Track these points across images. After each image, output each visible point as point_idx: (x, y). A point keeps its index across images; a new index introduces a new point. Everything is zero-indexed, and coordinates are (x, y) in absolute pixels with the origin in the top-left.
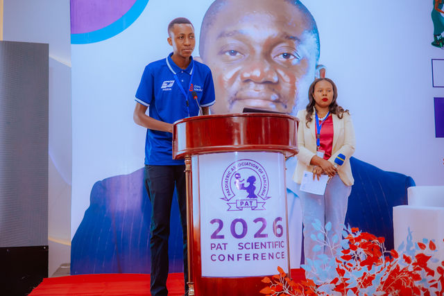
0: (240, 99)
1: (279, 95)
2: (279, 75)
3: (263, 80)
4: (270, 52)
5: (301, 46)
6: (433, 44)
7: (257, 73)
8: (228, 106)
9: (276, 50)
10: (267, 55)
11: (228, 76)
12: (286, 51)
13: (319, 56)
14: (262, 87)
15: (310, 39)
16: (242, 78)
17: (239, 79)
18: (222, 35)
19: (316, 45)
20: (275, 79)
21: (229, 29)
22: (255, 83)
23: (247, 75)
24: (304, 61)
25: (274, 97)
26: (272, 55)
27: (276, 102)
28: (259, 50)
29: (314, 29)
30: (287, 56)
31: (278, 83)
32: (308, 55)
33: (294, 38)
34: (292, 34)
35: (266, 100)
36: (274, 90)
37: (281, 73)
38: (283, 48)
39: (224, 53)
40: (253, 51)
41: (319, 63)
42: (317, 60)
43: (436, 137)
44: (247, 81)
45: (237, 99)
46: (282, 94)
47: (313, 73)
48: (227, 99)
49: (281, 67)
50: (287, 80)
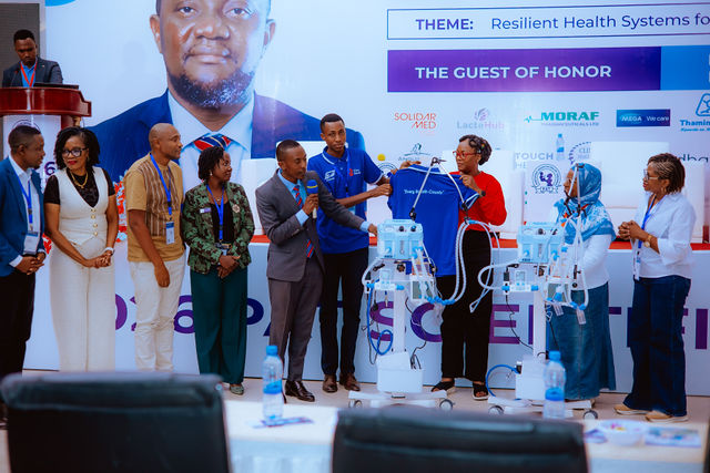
0: (193, 55)
1: (230, 50)
2: (230, 32)
3: (214, 36)
4: (222, 8)
7: (209, 29)
8: (182, 62)
9: (227, 5)
10: (219, 11)
11: (183, 32)
12: (237, 6)
13: (269, 10)
14: (214, 43)
16: (195, 34)
17: (192, 35)
20: (227, 35)
22: (208, 39)
23: (200, 31)
24: (255, 16)
25: (226, 52)
26: (224, 11)
27: (227, 57)
30: (238, 11)
31: (229, 38)
32: (258, 9)
35: (217, 55)
36: (225, 46)
37: (232, 28)
38: (234, 3)
39: (178, 9)
40: (206, 7)
41: (270, 18)
42: (268, 14)
43: (389, 91)
44: (200, 37)
45: (190, 54)
46: (233, 50)
47: (263, 28)
48: (181, 55)
49: (233, 22)
50: (237, 35)
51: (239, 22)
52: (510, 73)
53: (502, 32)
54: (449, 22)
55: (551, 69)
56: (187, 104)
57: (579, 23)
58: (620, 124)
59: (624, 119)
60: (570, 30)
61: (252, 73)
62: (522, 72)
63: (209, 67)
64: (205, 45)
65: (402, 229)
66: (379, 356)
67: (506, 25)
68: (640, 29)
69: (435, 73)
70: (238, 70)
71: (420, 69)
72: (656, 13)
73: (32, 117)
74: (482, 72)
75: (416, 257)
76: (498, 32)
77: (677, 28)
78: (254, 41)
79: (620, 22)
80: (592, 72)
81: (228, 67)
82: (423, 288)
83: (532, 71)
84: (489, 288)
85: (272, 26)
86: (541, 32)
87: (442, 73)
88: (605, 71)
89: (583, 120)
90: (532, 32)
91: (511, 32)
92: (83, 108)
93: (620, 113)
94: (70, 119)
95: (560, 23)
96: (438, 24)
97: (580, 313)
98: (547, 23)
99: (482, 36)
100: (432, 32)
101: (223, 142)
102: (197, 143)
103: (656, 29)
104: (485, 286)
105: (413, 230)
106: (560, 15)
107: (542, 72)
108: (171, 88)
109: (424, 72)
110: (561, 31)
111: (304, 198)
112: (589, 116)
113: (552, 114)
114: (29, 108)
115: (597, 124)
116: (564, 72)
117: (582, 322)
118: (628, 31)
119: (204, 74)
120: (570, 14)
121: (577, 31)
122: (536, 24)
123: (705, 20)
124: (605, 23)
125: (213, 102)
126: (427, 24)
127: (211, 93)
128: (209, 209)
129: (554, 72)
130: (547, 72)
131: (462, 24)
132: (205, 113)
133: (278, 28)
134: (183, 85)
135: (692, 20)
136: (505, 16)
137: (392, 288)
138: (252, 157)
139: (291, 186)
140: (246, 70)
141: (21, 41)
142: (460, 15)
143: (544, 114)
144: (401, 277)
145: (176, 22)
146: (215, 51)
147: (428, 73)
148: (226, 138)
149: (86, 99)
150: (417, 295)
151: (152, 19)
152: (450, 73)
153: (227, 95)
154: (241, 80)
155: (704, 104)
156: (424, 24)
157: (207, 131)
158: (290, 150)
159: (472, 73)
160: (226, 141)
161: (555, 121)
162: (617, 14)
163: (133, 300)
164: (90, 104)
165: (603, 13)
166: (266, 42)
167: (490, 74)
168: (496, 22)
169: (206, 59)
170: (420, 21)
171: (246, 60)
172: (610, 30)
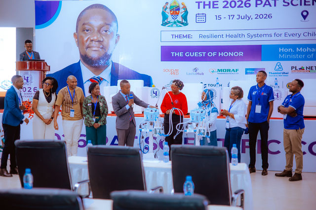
5: (111, 28)
6: (162, 25)
7: (95, 38)
8: (85, 50)
9: (102, 29)
10: (99, 31)
11: (86, 39)
12: (106, 30)
13: (117, 31)
14: (97, 43)
15: (114, 24)
17: (89, 40)
18: (84, 24)
19: (116, 27)
20: (102, 40)
21: (86, 22)
23: (92, 39)
24: (112, 33)
25: (101, 46)
26: (101, 31)
27: (102, 48)
28: (96, 29)
29: (116, 21)
30: (106, 31)
33: (109, 25)
34: (108, 23)
36: (101, 44)
37: (104, 37)
38: (105, 28)
39: (84, 31)
40: (94, 30)
41: (118, 34)
43: (161, 61)
44: (92, 41)
45: (88, 47)
46: (104, 45)
47: (115, 37)
48: (85, 47)
49: (104, 35)
50: (106, 40)
51: (106, 35)
52: (206, 55)
53: (203, 39)
54: (183, 35)
55: (221, 53)
56: (87, 65)
57: (231, 36)
58: (246, 73)
59: (248, 71)
60: (228, 39)
61: (111, 54)
62: (210, 54)
63: (95, 52)
64: (94, 44)
65: (152, 111)
66: (144, 154)
67: (204, 37)
68: (254, 39)
69: (178, 54)
70: (106, 53)
71: (173, 53)
72: (260, 32)
73: (29, 71)
74: (196, 54)
75: (156, 120)
76: (201, 39)
77: (267, 38)
78: (112, 43)
79: (246, 36)
80: (236, 54)
81: (102, 52)
82: (158, 131)
83: (214, 54)
84: (180, 131)
85: (118, 36)
86: (217, 39)
87: (181, 54)
88: (241, 54)
89: (233, 72)
90: (214, 39)
91: (206, 39)
92: (47, 68)
93: (247, 69)
94: (43, 72)
95: (224, 36)
96: (179, 37)
97: (208, 139)
98: (219, 36)
99: (195, 41)
100: (177, 39)
101: (100, 80)
102: (91, 80)
103: (259, 38)
104: (178, 130)
105: (156, 111)
106: (224, 33)
107: (218, 54)
108: (81, 60)
109: (174, 54)
110: (225, 39)
111: (129, 100)
112: (235, 70)
113: (221, 70)
114: (28, 68)
115: (238, 73)
116: (226, 54)
117: (209, 142)
118: (249, 39)
119: (93, 54)
120: (228, 33)
121: (231, 39)
122: (216, 36)
123: (278, 35)
124: (241, 36)
125: (97, 65)
126: (175, 36)
127: (96, 62)
128: (91, 104)
129: (222, 54)
130: (219, 54)
131: (188, 36)
132: (93, 69)
133: (121, 37)
134: (86, 59)
135: (273, 35)
136: (204, 33)
137: (148, 131)
138: (111, 85)
139: (124, 96)
140: (109, 53)
141: (28, 43)
142: (188, 33)
143: (218, 70)
144: (151, 127)
145: (83, 35)
146: (98, 46)
147: (176, 54)
148: (102, 78)
149: (48, 65)
150: (156, 133)
151: (74, 34)
152: (184, 54)
153: (102, 62)
154: (107, 57)
155: (277, 66)
156: (174, 36)
157: (95, 75)
158: (125, 84)
159: (192, 55)
160: (101, 79)
161: (223, 72)
162: (245, 33)
163: (63, 136)
164: (49, 67)
165: (240, 32)
166: (116, 42)
167: (198, 55)
168: (201, 36)
169: (94, 49)
170: (173, 35)
171: (108, 49)
172: (243, 39)
